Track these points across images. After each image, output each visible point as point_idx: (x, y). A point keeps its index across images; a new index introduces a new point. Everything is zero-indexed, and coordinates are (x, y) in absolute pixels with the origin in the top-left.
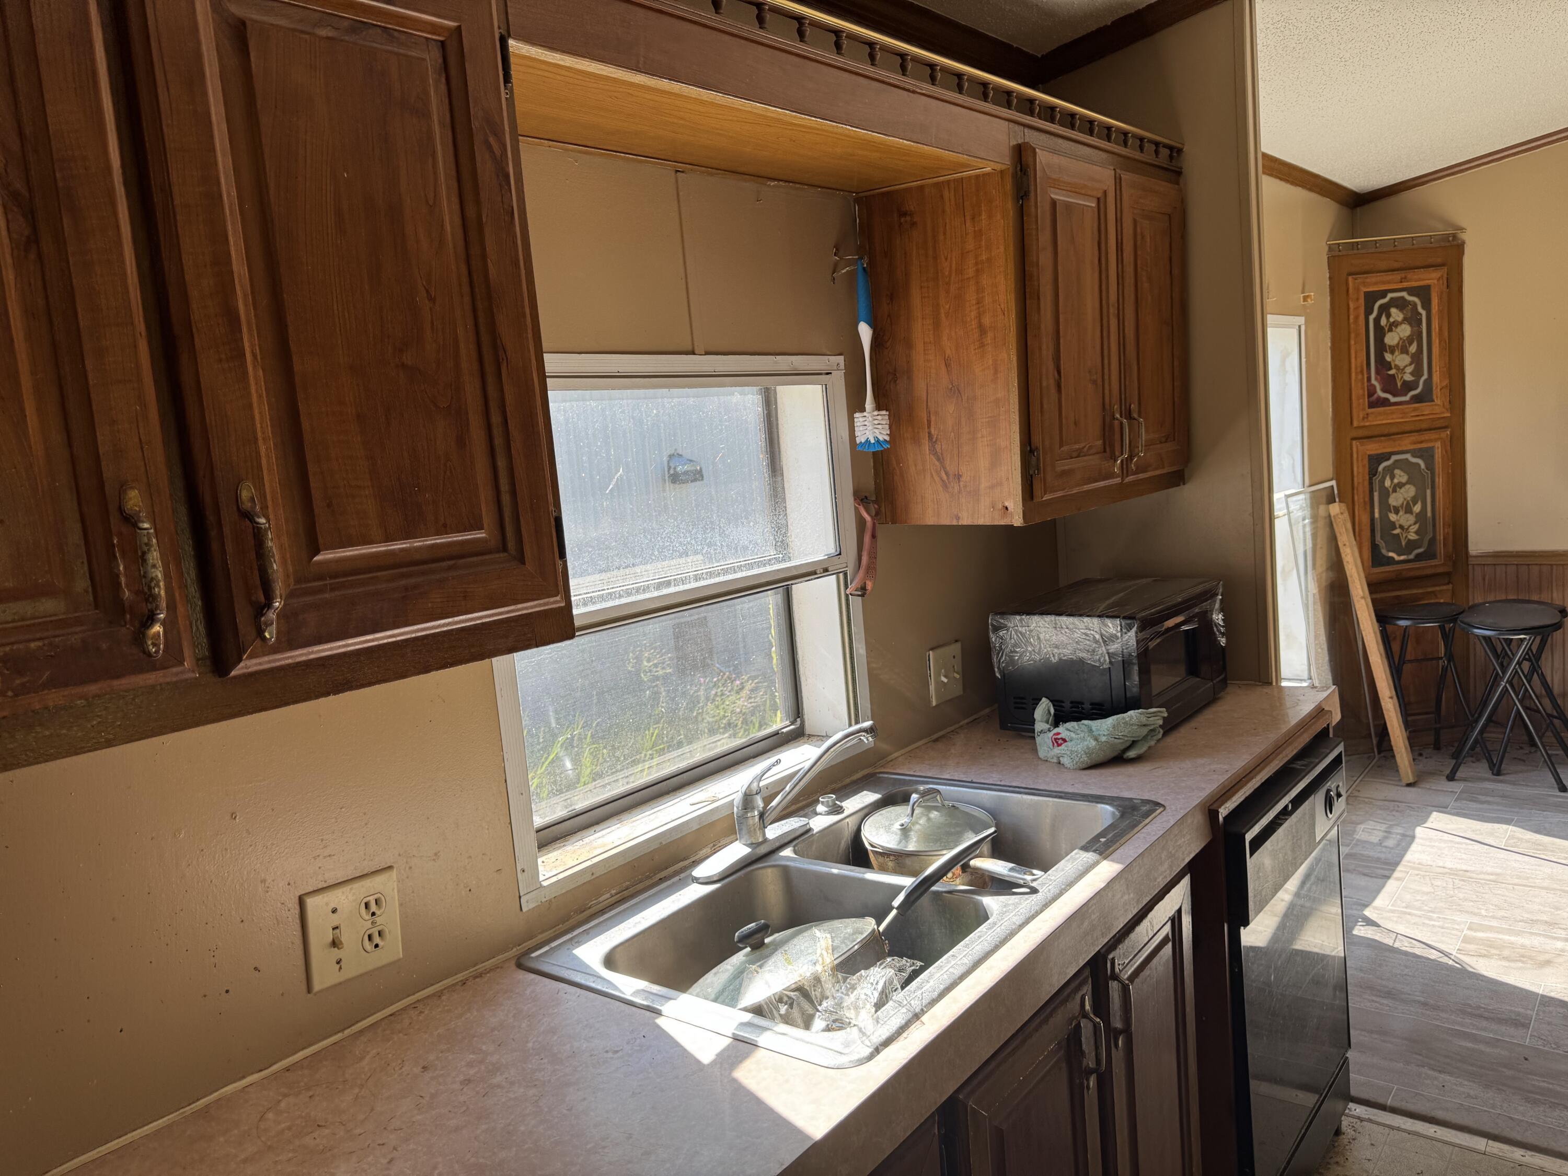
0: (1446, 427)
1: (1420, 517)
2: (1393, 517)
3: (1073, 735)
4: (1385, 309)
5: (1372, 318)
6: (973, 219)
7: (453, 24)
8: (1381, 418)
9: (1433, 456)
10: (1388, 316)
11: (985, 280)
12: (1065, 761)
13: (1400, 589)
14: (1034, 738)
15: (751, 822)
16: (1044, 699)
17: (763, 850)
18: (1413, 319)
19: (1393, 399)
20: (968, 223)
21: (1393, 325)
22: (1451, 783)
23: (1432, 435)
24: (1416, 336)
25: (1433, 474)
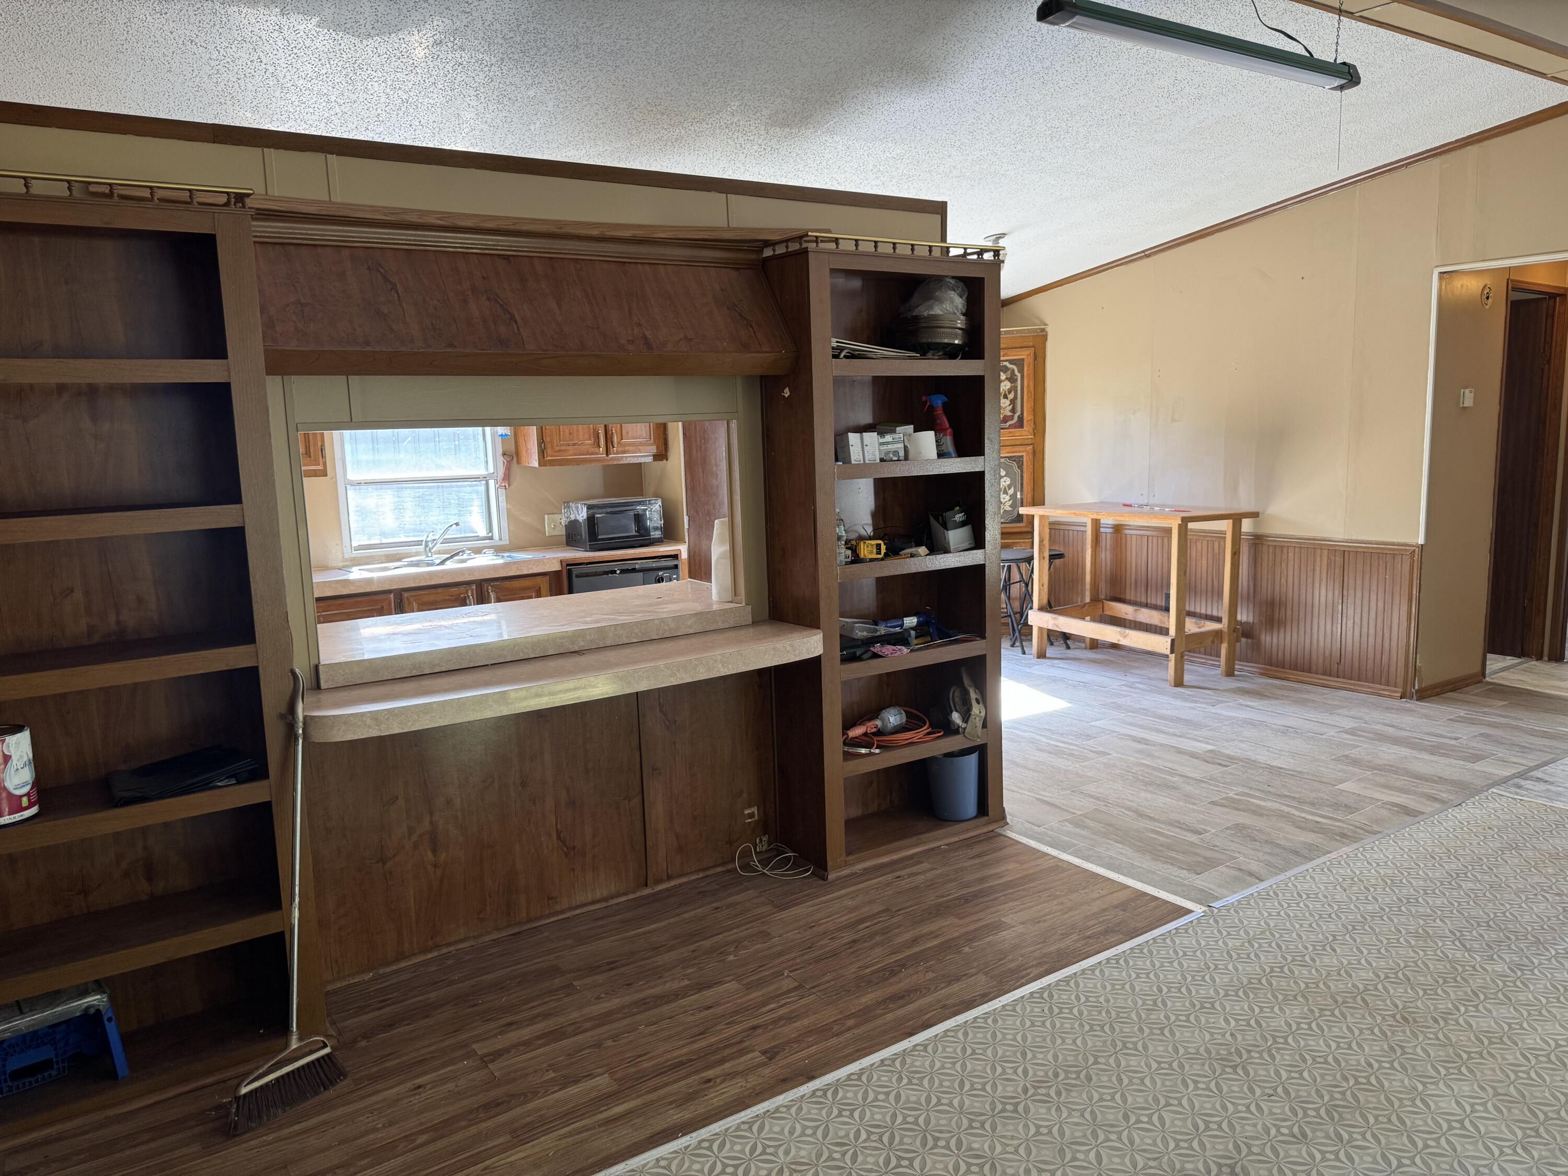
0: (1032, 444)
1: (1013, 497)
9: (1022, 459)
18: (1012, 379)
23: (1021, 448)
24: (1013, 389)
25: (1022, 472)
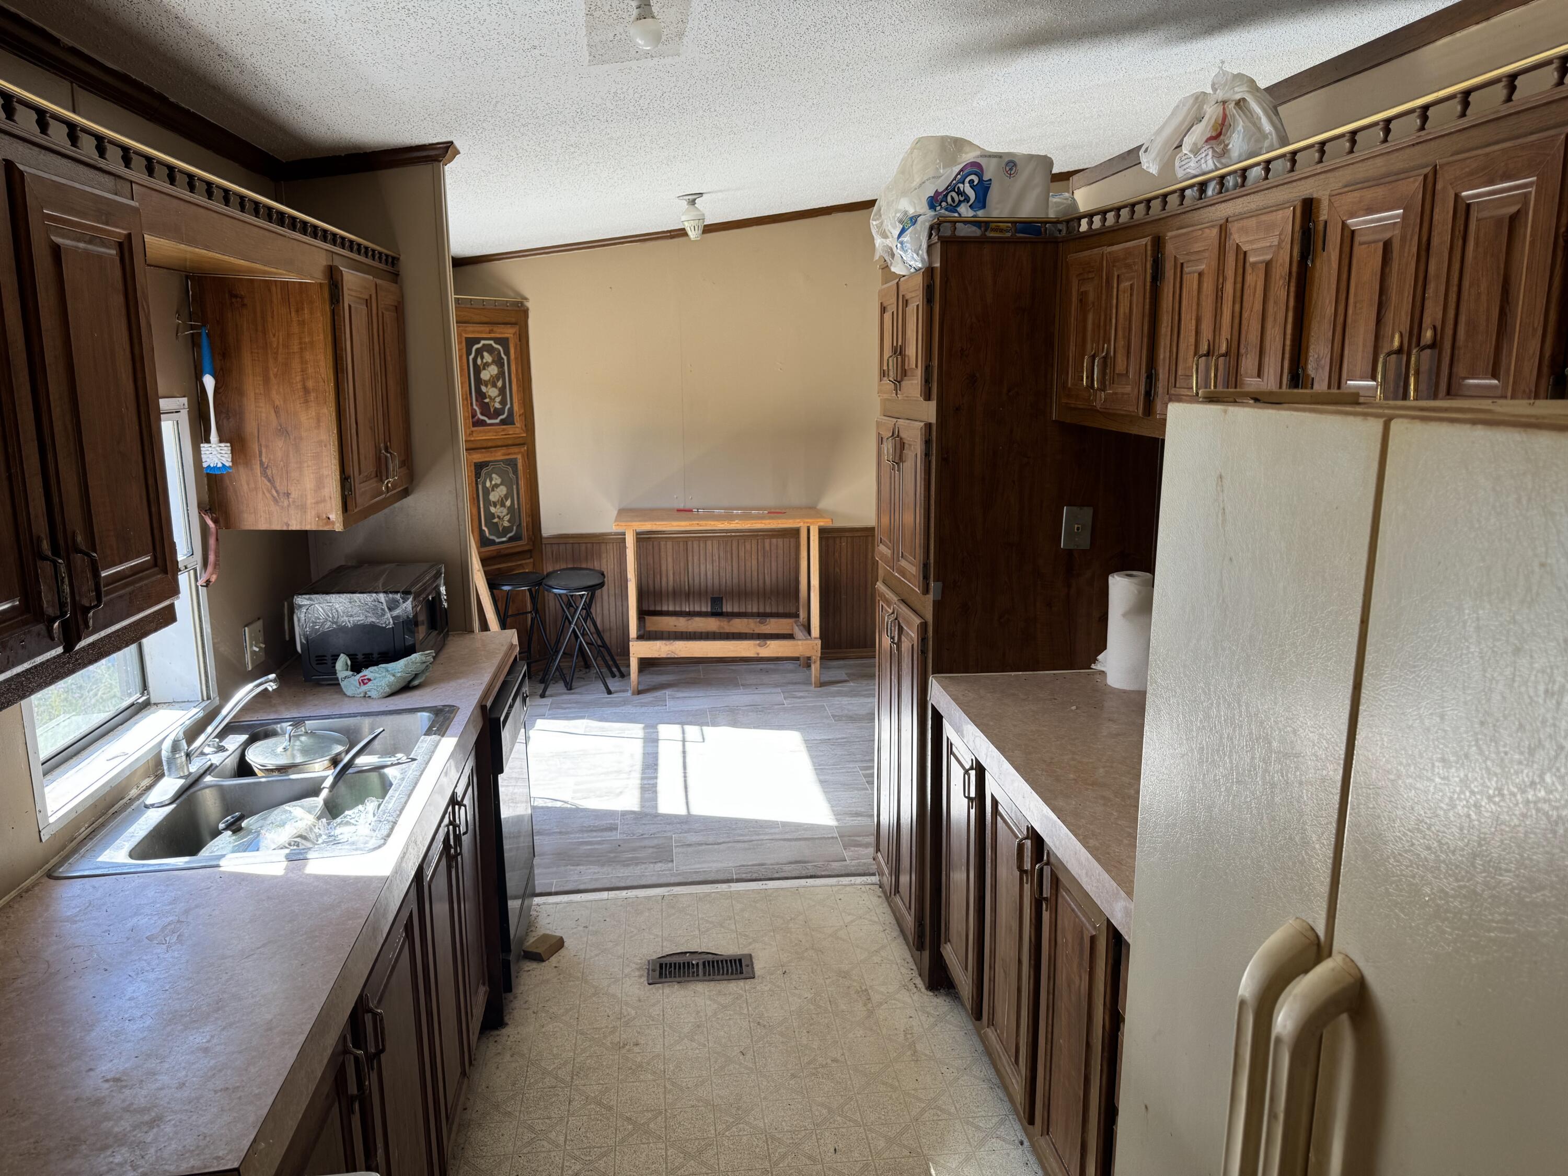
0: (524, 444)
1: (511, 510)
2: (493, 509)
3: (377, 675)
4: (479, 352)
5: (471, 357)
6: (297, 311)
7: (125, 232)
8: (482, 435)
9: (516, 465)
10: (482, 358)
11: (308, 356)
12: (373, 694)
13: (500, 563)
14: (339, 684)
15: (179, 761)
16: (342, 655)
17: (190, 780)
18: (499, 362)
19: (489, 421)
20: (293, 314)
21: (486, 365)
22: (544, 699)
23: (515, 449)
24: (501, 374)
25: (517, 478)
